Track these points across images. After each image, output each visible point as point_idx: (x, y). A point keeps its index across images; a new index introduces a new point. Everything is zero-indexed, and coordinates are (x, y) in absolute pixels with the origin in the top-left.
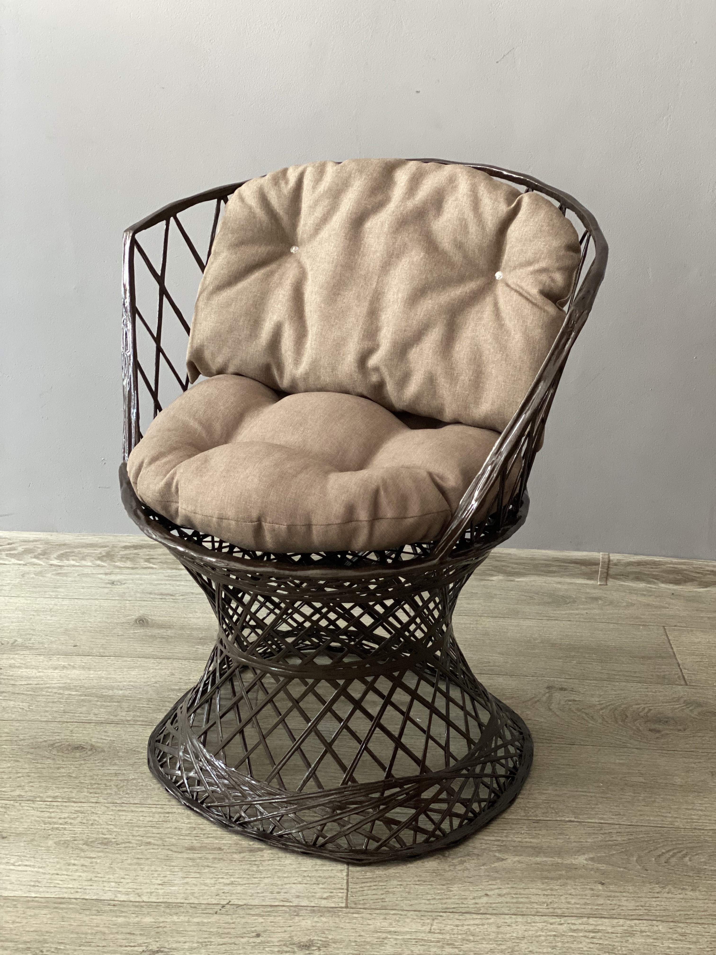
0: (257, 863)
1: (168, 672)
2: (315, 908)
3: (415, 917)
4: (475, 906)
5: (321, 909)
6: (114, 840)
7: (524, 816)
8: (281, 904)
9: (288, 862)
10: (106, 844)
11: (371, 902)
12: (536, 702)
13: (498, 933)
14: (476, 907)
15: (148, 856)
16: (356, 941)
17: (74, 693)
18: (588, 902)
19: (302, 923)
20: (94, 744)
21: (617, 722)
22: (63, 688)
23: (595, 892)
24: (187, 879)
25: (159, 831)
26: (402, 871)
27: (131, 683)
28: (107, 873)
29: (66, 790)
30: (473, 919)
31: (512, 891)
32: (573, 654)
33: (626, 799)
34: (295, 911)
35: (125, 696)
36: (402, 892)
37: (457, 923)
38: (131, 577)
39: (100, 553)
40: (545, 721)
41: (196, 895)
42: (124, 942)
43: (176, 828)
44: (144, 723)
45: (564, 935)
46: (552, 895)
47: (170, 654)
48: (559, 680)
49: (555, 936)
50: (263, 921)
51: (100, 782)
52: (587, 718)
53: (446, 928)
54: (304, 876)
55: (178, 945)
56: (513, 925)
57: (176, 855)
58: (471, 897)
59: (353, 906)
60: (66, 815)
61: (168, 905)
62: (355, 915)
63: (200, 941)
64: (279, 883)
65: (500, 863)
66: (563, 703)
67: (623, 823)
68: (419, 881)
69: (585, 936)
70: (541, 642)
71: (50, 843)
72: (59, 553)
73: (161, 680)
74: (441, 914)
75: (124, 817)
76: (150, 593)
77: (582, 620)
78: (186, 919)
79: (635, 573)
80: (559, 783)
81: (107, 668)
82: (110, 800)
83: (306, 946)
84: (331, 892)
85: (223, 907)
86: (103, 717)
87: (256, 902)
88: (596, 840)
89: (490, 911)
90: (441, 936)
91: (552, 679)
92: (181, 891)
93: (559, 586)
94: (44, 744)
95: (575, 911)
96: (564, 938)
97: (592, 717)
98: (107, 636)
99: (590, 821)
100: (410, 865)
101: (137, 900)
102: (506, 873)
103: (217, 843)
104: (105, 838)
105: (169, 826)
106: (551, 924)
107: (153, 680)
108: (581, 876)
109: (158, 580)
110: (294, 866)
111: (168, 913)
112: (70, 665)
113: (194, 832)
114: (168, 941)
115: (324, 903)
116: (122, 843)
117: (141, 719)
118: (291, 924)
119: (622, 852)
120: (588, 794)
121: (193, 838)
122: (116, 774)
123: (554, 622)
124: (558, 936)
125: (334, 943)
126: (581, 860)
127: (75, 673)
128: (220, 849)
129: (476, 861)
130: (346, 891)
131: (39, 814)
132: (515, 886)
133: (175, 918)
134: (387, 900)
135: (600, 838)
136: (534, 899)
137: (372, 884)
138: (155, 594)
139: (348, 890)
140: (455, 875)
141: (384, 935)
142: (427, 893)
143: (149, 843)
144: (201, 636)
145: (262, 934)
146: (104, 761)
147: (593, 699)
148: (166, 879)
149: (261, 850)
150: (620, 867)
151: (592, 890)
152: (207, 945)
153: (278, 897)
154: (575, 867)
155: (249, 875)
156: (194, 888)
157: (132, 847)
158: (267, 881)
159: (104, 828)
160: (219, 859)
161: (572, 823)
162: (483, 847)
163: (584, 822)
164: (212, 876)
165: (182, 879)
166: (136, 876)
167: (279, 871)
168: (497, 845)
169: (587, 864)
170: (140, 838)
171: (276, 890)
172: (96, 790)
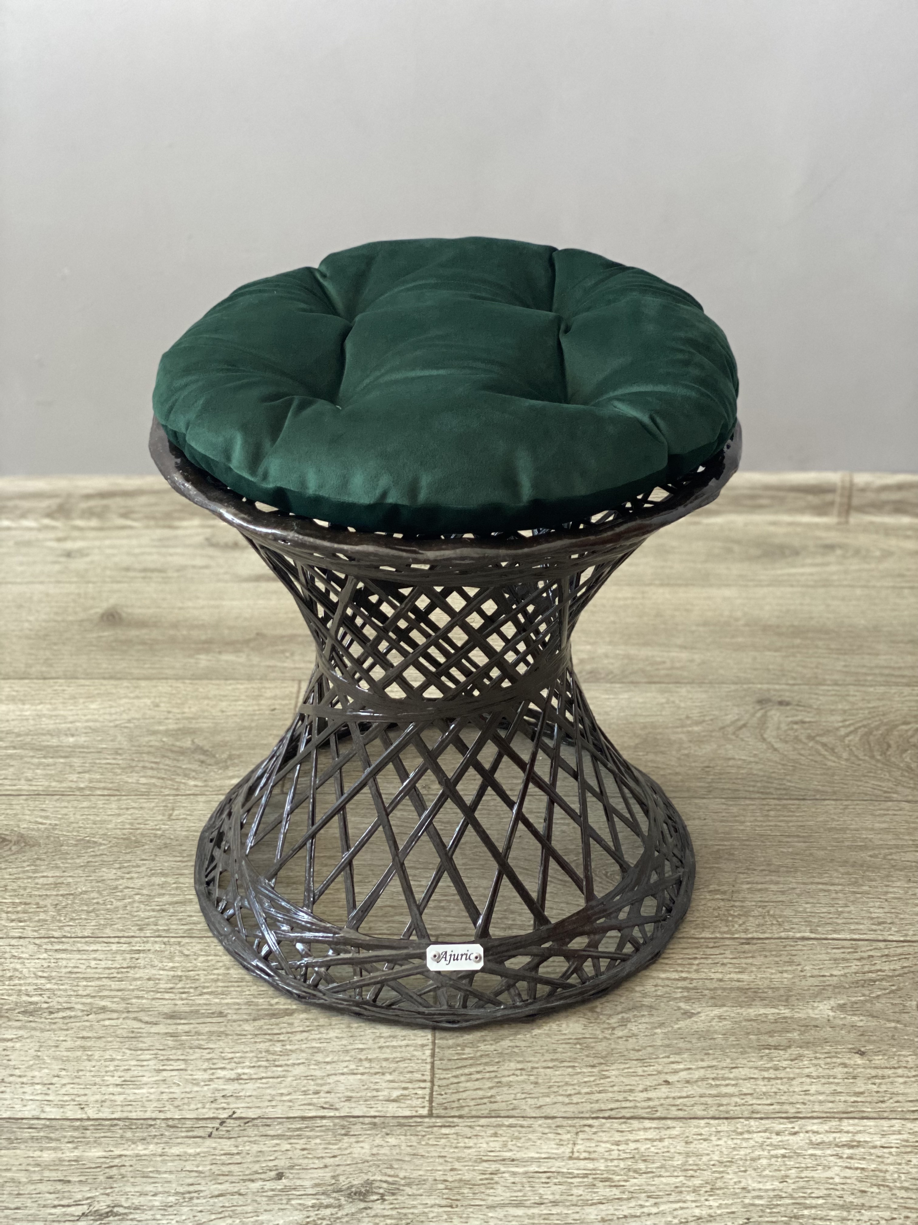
0: (281, 1037)
1: (148, 701)
2: (376, 1120)
3: (547, 1131)
4: (646, 1104)
5: (387, 1120)
6: (45, 1006)
7: (725, 933)
8: (321, 1113)
9: (332, 1034)
10: (31, 1013)
11: (472, 1103)
12: (740, 728)
13: (688, 1155)
14: (649, 1107)
15: (101, 1033)
16: (446, 1181)
18: (839, 1089)
19: (354, 1150)
20: (22, 831)
21: (873, 757)
23: (851, 1070)
24: (165, 1074)
25: (123, 985)
26: (523, 1044)
27: (91, 724)
28: (30, 1067)
30: (645, 1129)
31: (710, 1074)
32: (798, 641)
33: (894, 893)
34: (343, 1127)
35: (80, 747)
36: (524, 1082)
37: (617, 1137)
38: (97, 543)
39: (49, 507)
40: (757, 760)
41: (176, 1103)
42: (51, 1199)
43: (149, 979)
44: (106, 792)
45: (799, 1155)
46: (777, 1078)
47: (154, 671)
48: (777, 687)
49: (784, 1156)
50: (288, 1147)
51: (28, 901)
52: (824, 752)
53: (599, 1149)
54: (361, 1060)
55: (142, 1200)
56: (713, 1138)
57: (147, 1028)
58: (641, 1088)
59: (442, 1112)
61: (130, 1123)
62: (445, 1131)
63: (181, 1189)
64: (318, 1073)
65: (688, 1022)
66: (784, 727)
67: (890, 938)
68: (552, 1060)
69: (837, 1155)
70: (746, 625)
73: (137, 716)
74: (590, 1122)
75: (64, 963)
76: (127, 569)
77: (811, 583)
78: (160, 1151)
79: (895, 502)
80: (782, 869)
81: (52, 698)
82: (43, 932)
83: (360, 1193)
84: (405, 1089)
85: (222, 1123)
86: (41, 784)
87: (279, 1112)
88: (846, 971)
89: (674, 1112)
90: (590, 1165)
91: (765, 686)
92: (152, 1097)
93: (772, 529)
95: (817, 1107)
96: (800, 1159)
97: (832, 750)
98: (55, 644)
99: (835, 936)
100: (536, 1031)
101: (79, 1117)
102: (699, 1039)
103: (216, 1004)
104: (31, 1003)
105: (137, 976)
106: (778, 1134)
107: (125, 716)
108: (826, 1041)
109: (140, 546)
110: (344, 1042)
111: (128, 1140)
113: (179, 986)
114: (126, 1193)
115: (392, 1109)
116: (59, 1010)
117: (102, 785)
118: (337, 1152)
119: (892, 992)
120: (832, 888)
121: (178, 996)
122: (56, 885)
123: (765, 590)
124: (790, 1157)
125: (409, 1185)
126: (824, 1009)
128: (221, 1014)
129: (647, 1020)
130: (428, 1085)
132: (714, 1063)
133: (140, 1149)
134: (498, 1098)
135: (854, 968)
136: (747, 1087)
137: (473, 1070)
138: (135, 570)
139: (432, 1082)
140: (613, 1046)
141: (494, 1167)
142: (567, 1084)
143: (104, 1009)
144: (203, 637)
145: (287, 1173)
146: (38, 862)
147: (833, 718)
148: (128, 1076)
149: (289, 1013)
150: (889, 1021)
151: (845, 1065)
152: (191, 1198)
153: (315, 1101)
154: (814, 1023)
155: (267, 1060)
156: (175, 1089)
157: (75, 1017)
158: (298, 1071)
159: (29, 984)
160: (220, 1034)
161: (806, 942)
162: (659, 993)
163: (826, 939)
164: (206, 1065)
165: (155, 1074)
166: (78, 1071)
167: (318, 1051)
168: (682, 988)
169: (834, 1018)
170: (89, 1000)
171: (312, 1087)
172: (21, 915)
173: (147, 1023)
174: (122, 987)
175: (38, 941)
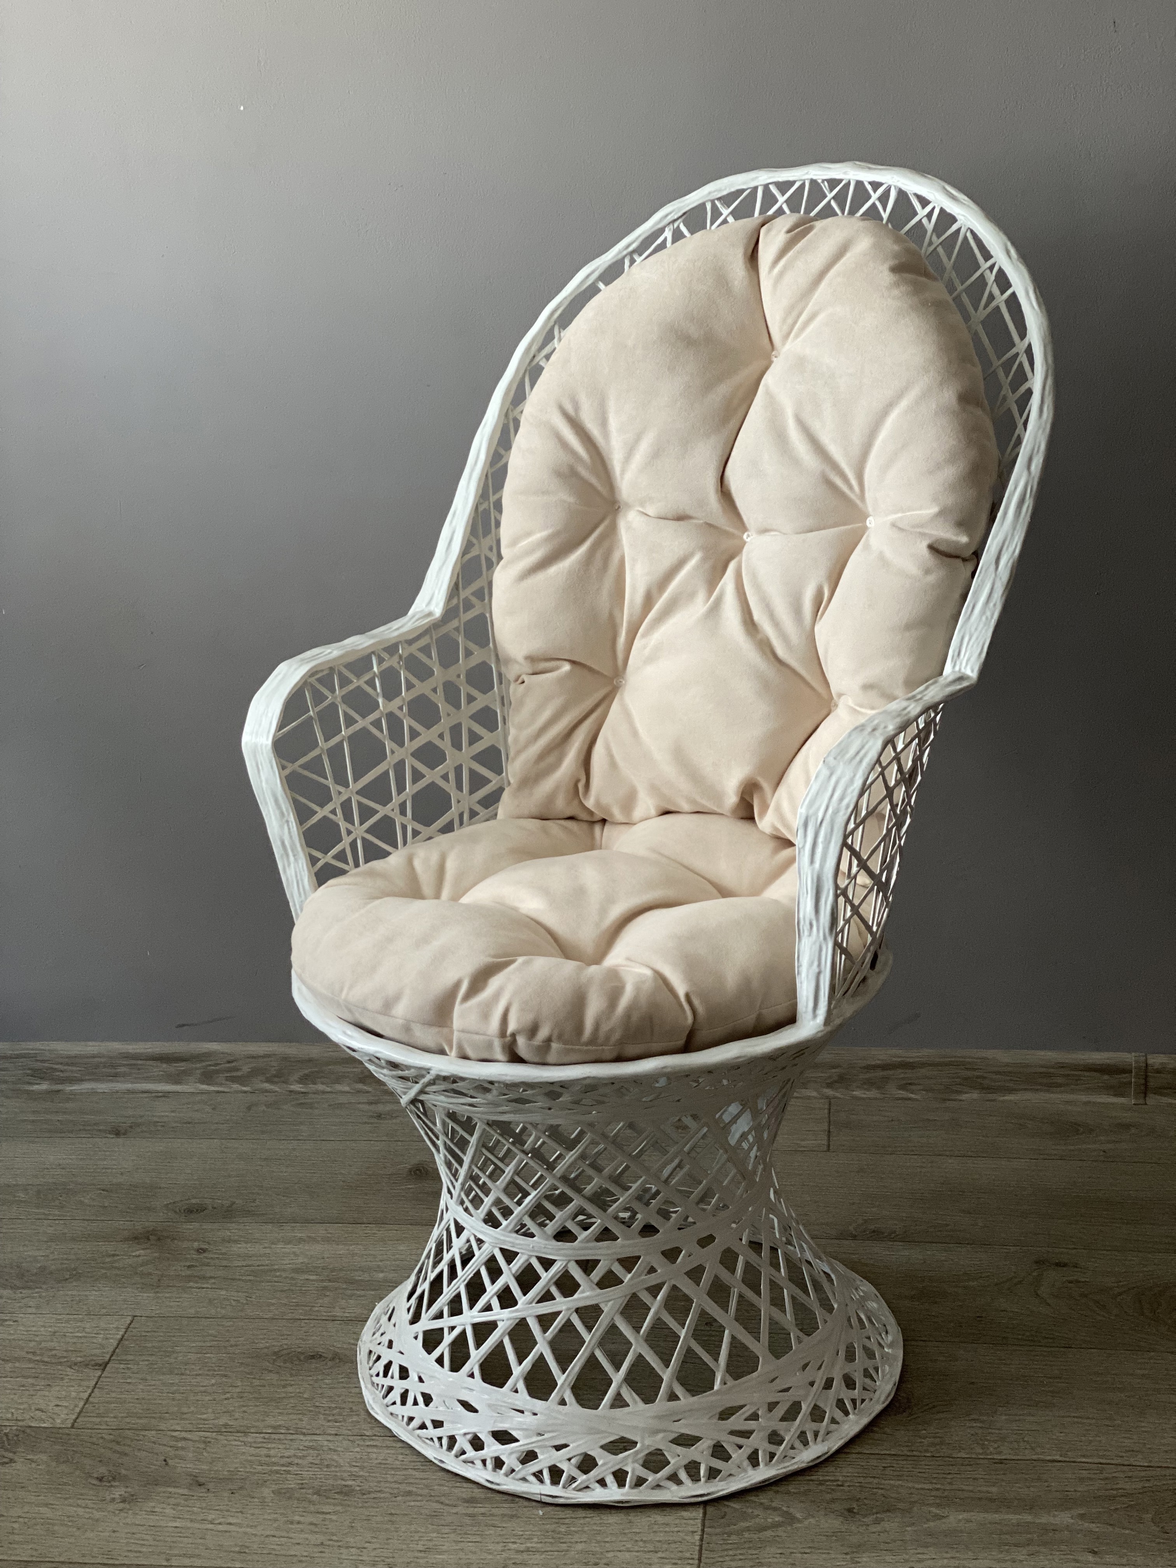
6: (358, 1488)
7: (980, 1454)
10: (346, 1494)
12: (1016, 1284)
15: (407, 1511)
17: (312, 1277)
20: (337, 1350)
21: (1142, 1314)
22: (297, 1271)
24: (462, 1544)
28: (345, 1535)
29: (294, 1417)
32: (1082, 1211)
33: (1145, 1427)
35: (388, 1281)
39: (362, 1073)
40: (1028, 1312)
48: (1057, 1250)
51: (344, 1406)
52: (1094, 1308)
54: (636, 1541)
57: (448, 1509)
60: (291, 1452)
65: (937, 1523)
66: (1058, 1285)
67: (1136, 1463)
68: (810, 1547)
71: (267, 1492)
72: (301, 1074)
75: (374, 1456)
77: (1102, 1158)
80: (1041, 1404)
81: (363, 1240)
82: (356, 1432)
88: (1090, 1488)
91: (1045, 1249)
93: (1067, 1107)
94: (266, 1350)
97: (1104, 1306)
98: (366, 1194)
99: (1084, 1460)
102: (945, 1536)
104: (346, 1486)
108: (1062, 1542)
112: (309, 1237)
116: (370, 1492)
119: (1130, 1506)
120: (1085, 1421)
123: (1054, 1163)
126: (1064, 1518)
127: (316, 1249)
129: (900, 1520)
130: (696, 1562)
131: (252, 1451)
132: (958, 1555)
135: (1097, 1486)
139: (700, 1560)
140: (866, 1539)
143: (409, 1493)
146: (351, 1375)
147: (1108, 1279)
148: (430, 1544)
150: (1125, 1529)
151: (1077, 1561)
154: (1052, 1527)
155: (553, 1538)
156: (470, 1556)
157: (384, 1498)
158: (580, 1547)
159: (345, 1471)
160: (512, 1516)
161: (1056, 1464)
162: (912, 1500)
163: (1074, 1462)
164: (499, 1539)
165: (454, 1544)
166: (388, 1539)
167: (599, 1533)
168: (936, 1497)
169: (1073, 1524)
170: (397, 1486)
171: (593, 1561)
172: (337, 1417)
173: (447, 1505)
174: (426, 1477)
175: (350, 1438)
